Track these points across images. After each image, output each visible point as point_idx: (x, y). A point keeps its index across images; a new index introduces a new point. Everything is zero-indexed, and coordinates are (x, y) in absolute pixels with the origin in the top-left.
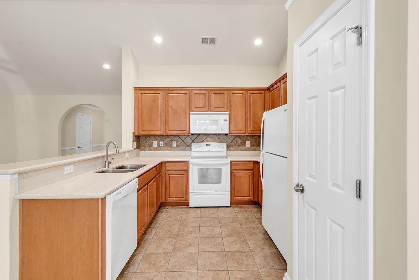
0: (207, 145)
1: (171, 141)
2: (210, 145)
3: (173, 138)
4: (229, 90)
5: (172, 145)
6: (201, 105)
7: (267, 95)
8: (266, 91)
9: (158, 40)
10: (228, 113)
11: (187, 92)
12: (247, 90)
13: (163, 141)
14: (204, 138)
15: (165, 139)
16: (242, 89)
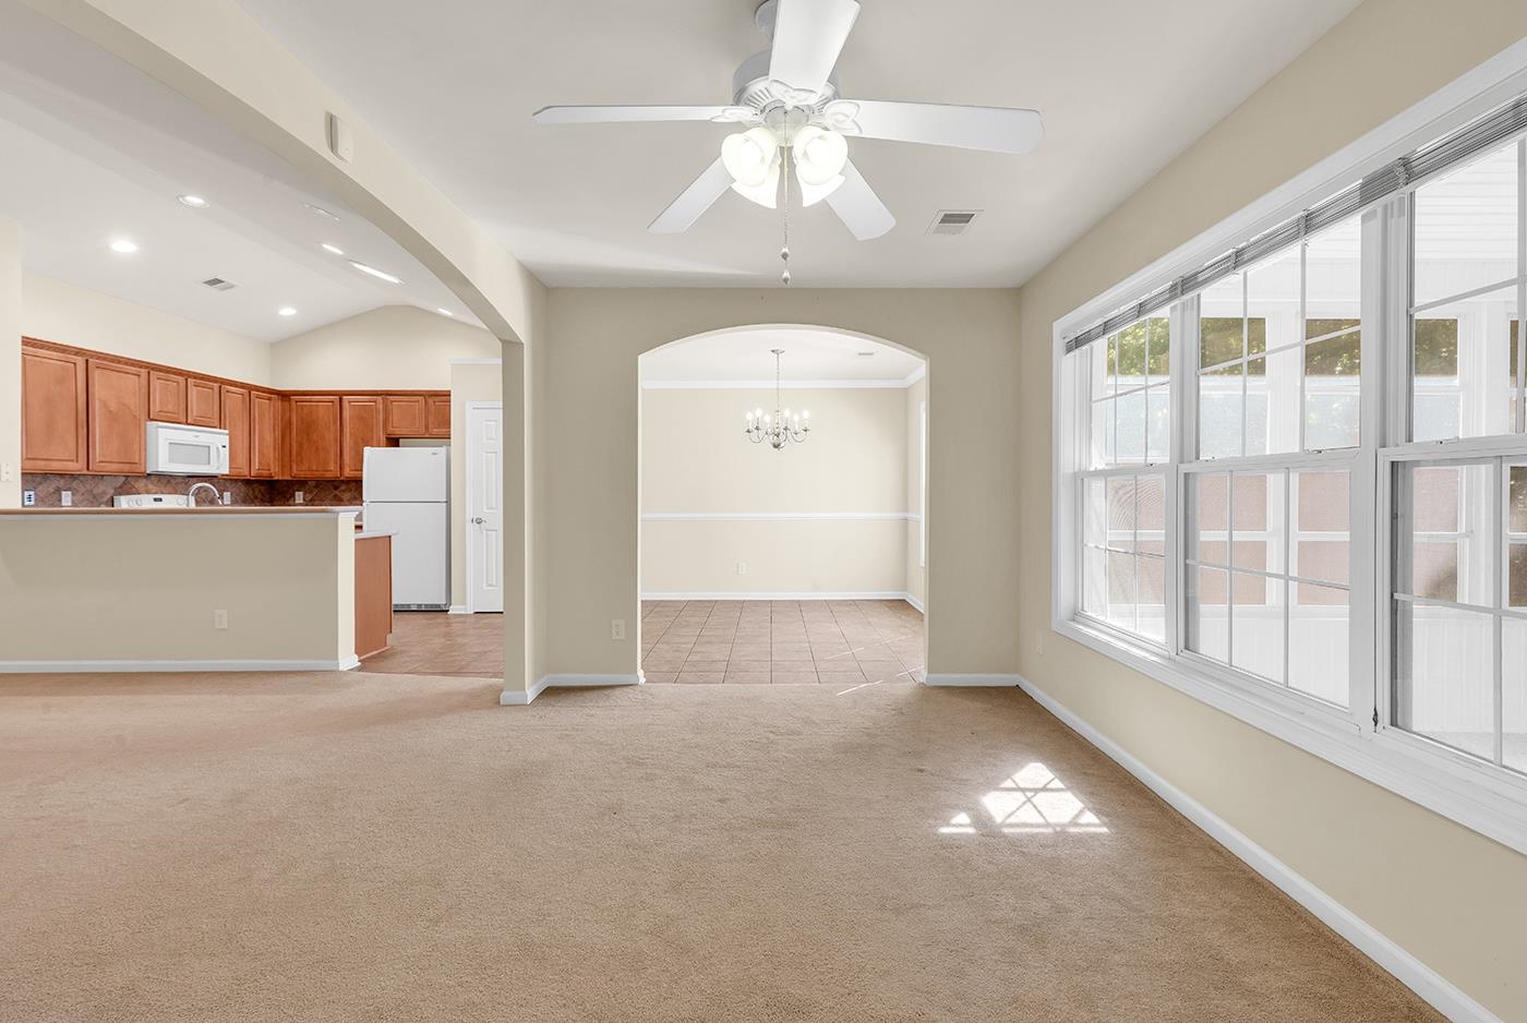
0: (155, 500)
1: (58, 491)
2: (161, 500)
3: (61, 482)
4: (223, 382)
5: (60, 500)
6: (170, 408)
7: (279, 404)
8: (276, 396)
9: (124, 246)
10: (227, 432)
11: (143, 372)
12: (250, 388)
13: (35, 489)
14: (141, 484)
15: (40, 483)
16: (242, 385)
